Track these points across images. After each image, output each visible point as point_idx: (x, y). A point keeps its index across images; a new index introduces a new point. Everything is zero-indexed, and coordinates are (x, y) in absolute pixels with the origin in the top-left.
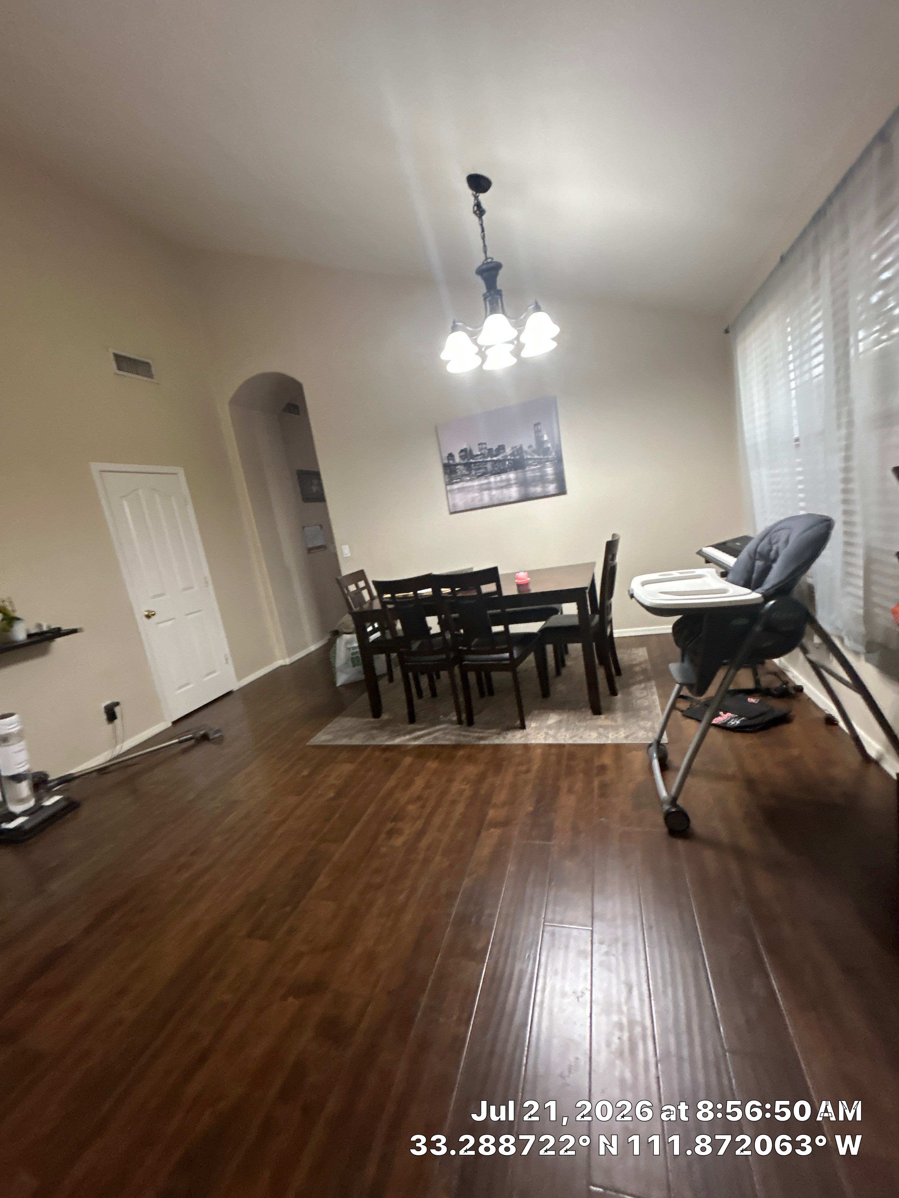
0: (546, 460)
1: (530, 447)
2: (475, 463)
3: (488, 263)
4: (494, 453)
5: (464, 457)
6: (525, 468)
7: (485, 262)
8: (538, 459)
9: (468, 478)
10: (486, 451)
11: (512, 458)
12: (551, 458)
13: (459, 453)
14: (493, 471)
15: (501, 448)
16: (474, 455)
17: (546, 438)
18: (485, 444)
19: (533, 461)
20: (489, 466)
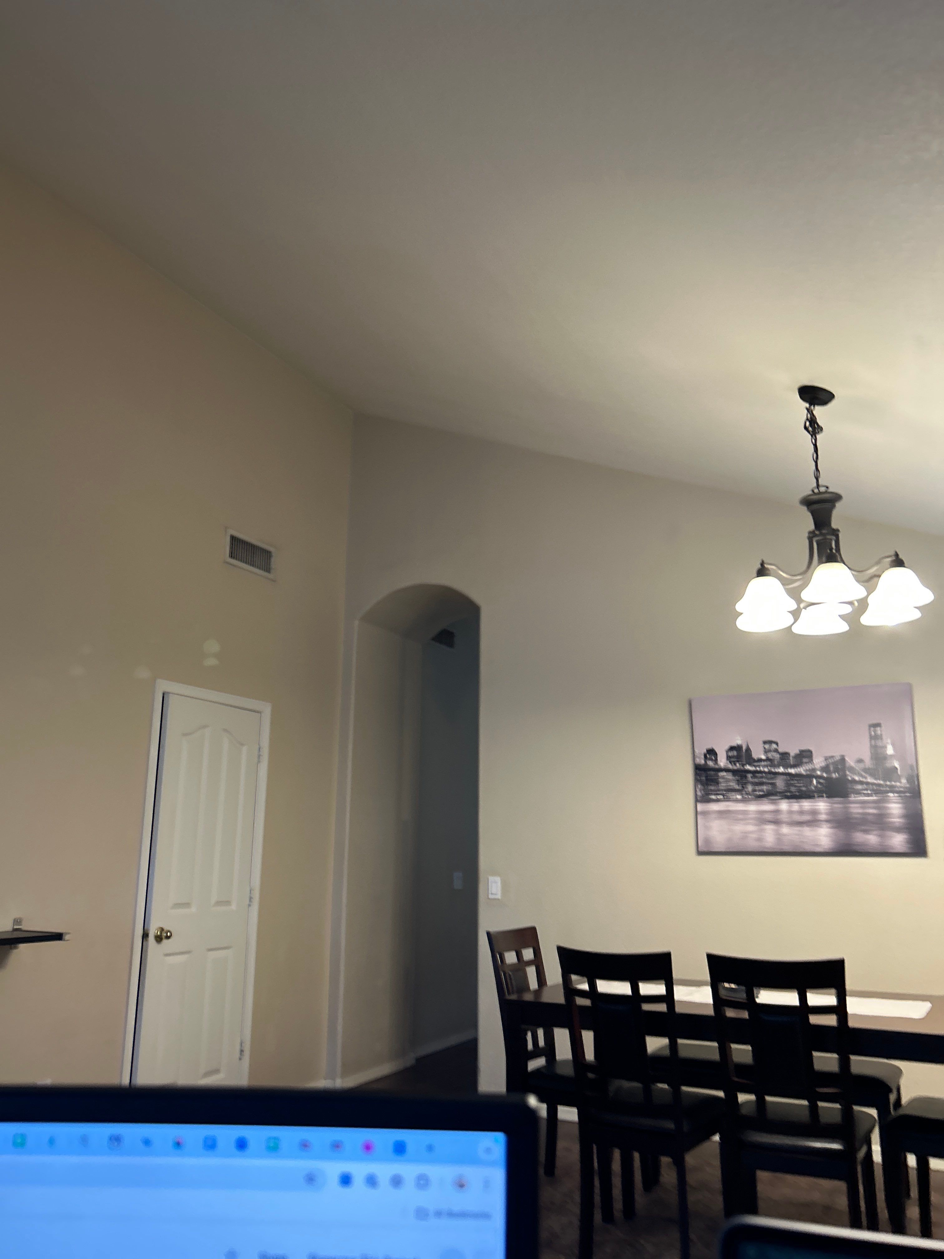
0: (888, 789)
1: (860, 761)
2: (754, 773)
3: (820, 493)
4: (792, 761)
5: (732, 760)
6: (848, 797)
7: (816, 491)
8: (873, 784)
9: (739, 797)
10: (777, 756)
11: (825, 775)
12: (901, 787)
13: (727, 752)
14: (786, 791)
15: (805, 756)
16: (754, 759)
17: (890, 751)
18: (777, 744)
19: (865, 786)
20: (780, 783)
